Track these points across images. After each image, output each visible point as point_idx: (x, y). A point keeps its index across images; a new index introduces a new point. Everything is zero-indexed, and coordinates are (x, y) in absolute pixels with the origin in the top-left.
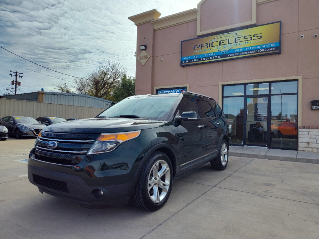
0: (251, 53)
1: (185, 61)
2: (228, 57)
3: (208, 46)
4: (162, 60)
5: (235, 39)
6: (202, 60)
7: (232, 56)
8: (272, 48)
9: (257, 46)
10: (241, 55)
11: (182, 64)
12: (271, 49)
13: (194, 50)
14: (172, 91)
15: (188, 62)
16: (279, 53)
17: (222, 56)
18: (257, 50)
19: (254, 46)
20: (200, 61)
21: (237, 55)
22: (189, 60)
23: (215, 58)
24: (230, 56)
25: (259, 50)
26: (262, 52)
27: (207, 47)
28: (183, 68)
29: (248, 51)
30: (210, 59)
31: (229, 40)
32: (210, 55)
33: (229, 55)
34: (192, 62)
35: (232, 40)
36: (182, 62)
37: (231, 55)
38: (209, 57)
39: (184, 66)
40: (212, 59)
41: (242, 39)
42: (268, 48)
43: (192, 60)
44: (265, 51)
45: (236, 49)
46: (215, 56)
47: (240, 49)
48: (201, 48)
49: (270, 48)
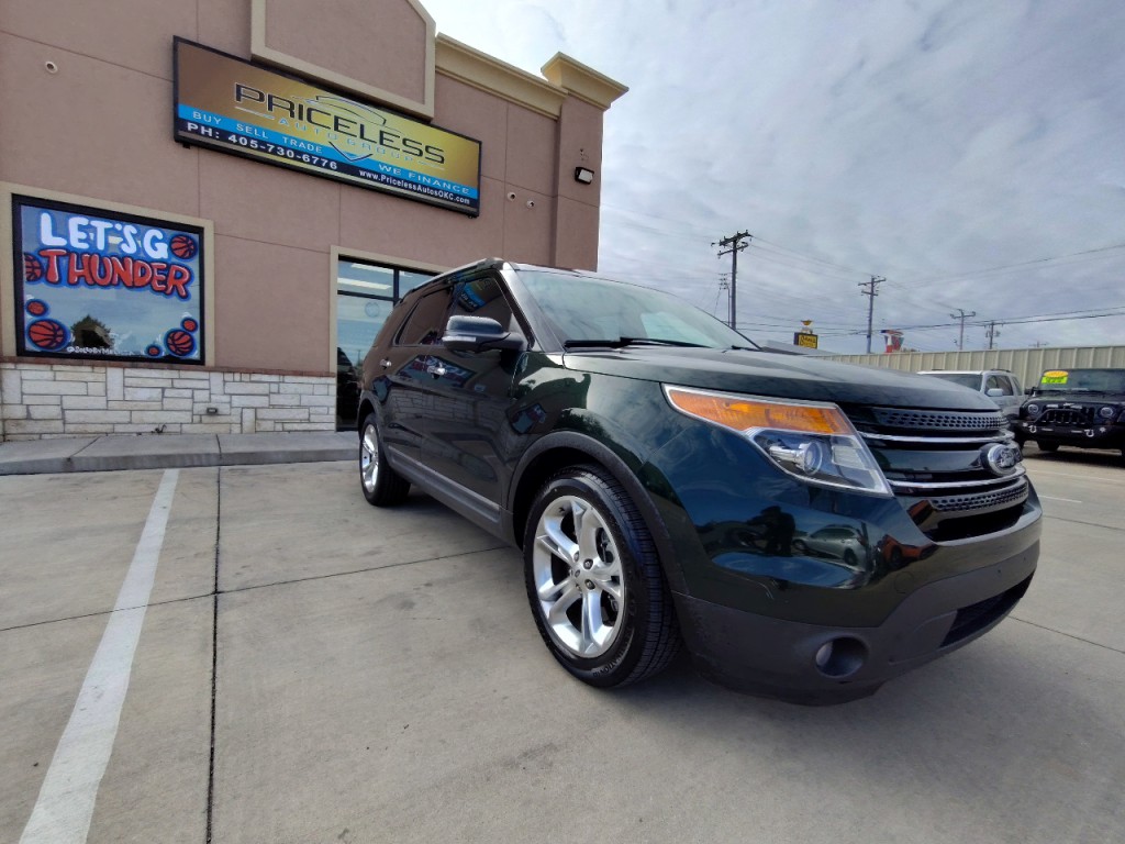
0: (419, 192)
1: (199, 125)
2: (362, 177)
3: (296, 111)
4: (50, 66)
5: (382, 133)
6: (274, 152)
7: (372, 179)
8: (464, 197)
9: (433, 179)
10: (396, 186)
11: (182, 133)
12: (462, 200)
13: (239, 99)
14: (118, 226)
15: (213, 137)
16: (474, 215)
17: (342, 167)
18: (434, 189)
19: (427, 177)
20: (266, 151)
21: (384, 182)
22: (214, 130)
23: (319, 164)
24: (365, 177)
25: (438, 190)
26: (443, 198)
27: (292, 115)
28: (180, 149)
29: (413, 183)
30: (301, 160)
31: (362, 127)
32: (302, 145)
33: (362, 173)
34: (231, 142)
35: (372, 133)
36: (179, 123)
37: (369, 175)
38: (298, 153)
39: (186, 143)
40: (311, 163)
41: (398, 143)
42: (455, 195)
43: (230, 134)
44: (449, 200)
45: (383, 164)
46: (320, 157)
47: (393, 167)
48: (270, 108)
49: (460, 196)
